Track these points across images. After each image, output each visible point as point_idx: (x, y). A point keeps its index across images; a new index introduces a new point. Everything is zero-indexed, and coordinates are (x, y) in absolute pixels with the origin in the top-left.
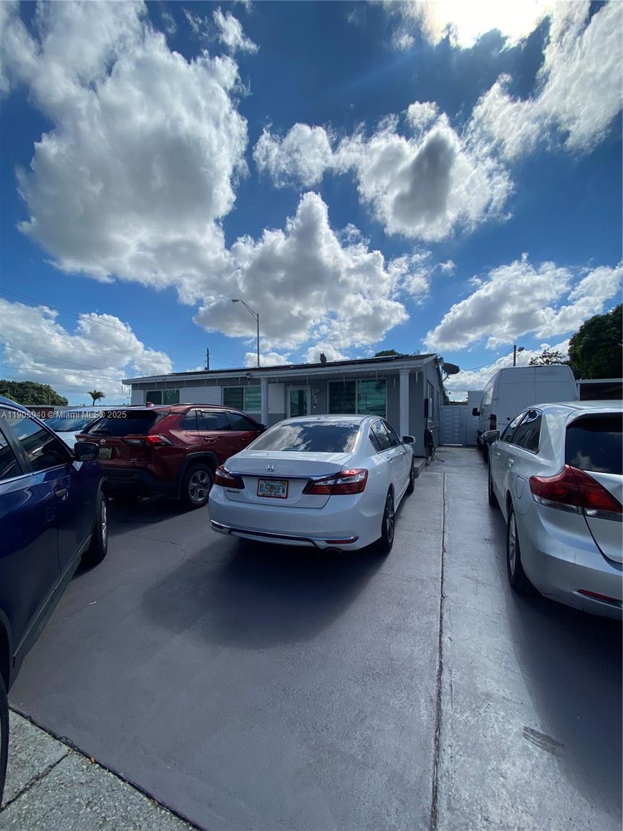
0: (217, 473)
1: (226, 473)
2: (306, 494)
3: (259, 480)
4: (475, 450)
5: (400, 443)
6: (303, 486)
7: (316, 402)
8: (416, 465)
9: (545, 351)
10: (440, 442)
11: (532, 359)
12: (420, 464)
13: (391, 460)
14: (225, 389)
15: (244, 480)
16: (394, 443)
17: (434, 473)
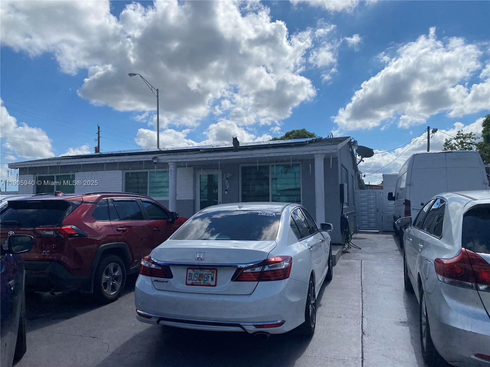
0: (143, 263)
1: (154, 263)
2: (235, 281)
3: (188, 269)
4: (391, 236)
5: (318, 231)
6: (232, 273)
7: (228, 187)
8: (334, 253)
9: (459, 132)
10: (356, 228)
11: (446, 140)
12: (337, 252)
13: (312, 247)
14: (127, 174)
15: (173, 270)
16: (312, 231)
17: (352, 261)
